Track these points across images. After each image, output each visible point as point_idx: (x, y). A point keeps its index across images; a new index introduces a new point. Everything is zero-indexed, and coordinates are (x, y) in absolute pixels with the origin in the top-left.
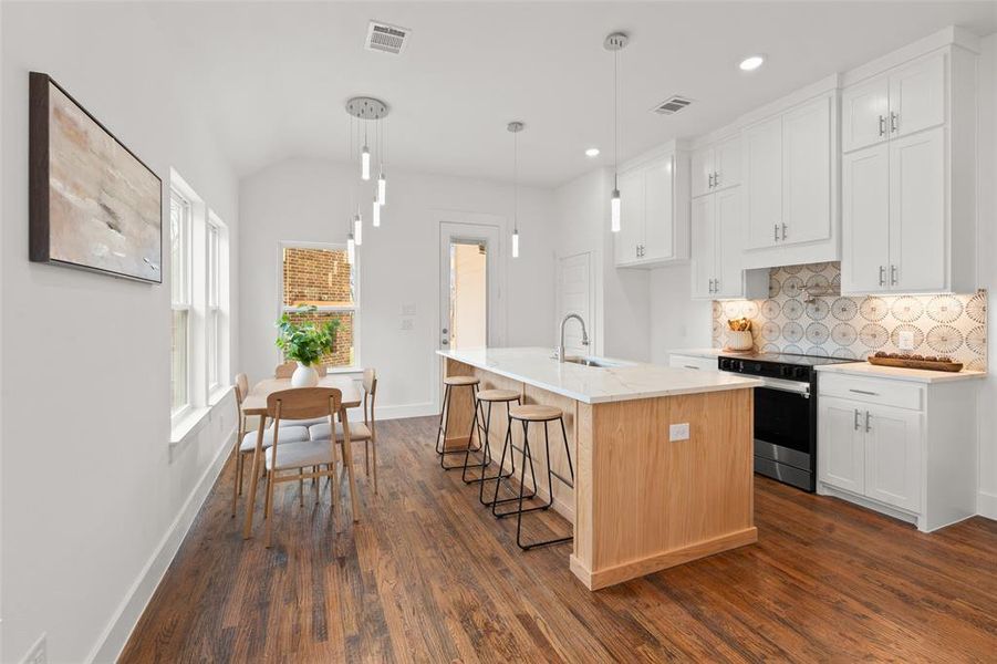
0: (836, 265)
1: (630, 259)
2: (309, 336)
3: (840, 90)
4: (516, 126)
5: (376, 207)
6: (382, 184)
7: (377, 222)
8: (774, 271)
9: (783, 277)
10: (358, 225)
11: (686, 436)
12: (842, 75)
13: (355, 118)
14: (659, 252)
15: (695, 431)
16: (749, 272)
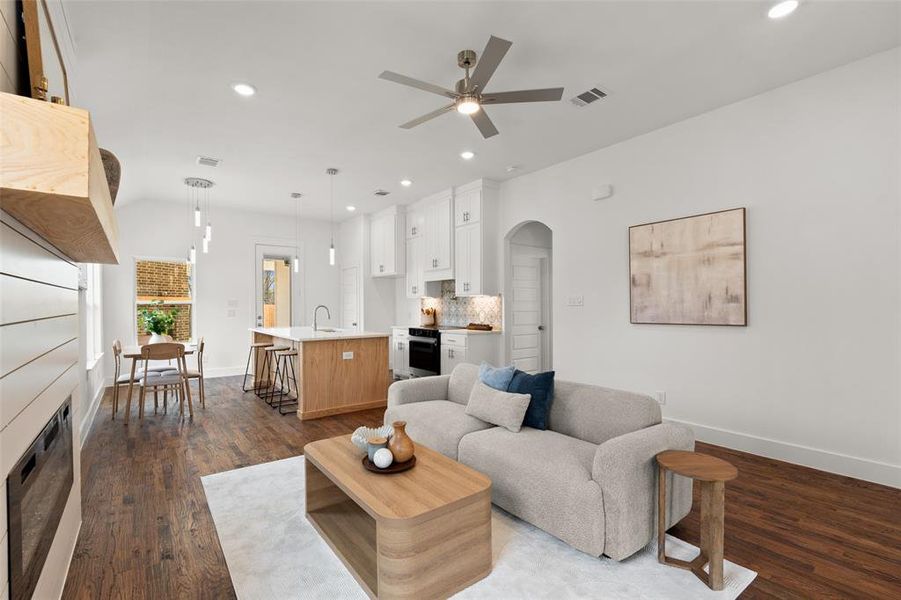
0: (454, 281)
1: (377, 273)
2: (160, 317)
3: (454, 196)
4: (296, 195)
5: (206, 242)
6: (209, 229)
7: (206, 250)
8: (443, 281)
9: (446, 285)
10: (193, 252)
11: (352, 357)
12: (454, 189)
13: (190, 187)
14: (390, 271)
15: (357, 355)
16: (428, 283)
